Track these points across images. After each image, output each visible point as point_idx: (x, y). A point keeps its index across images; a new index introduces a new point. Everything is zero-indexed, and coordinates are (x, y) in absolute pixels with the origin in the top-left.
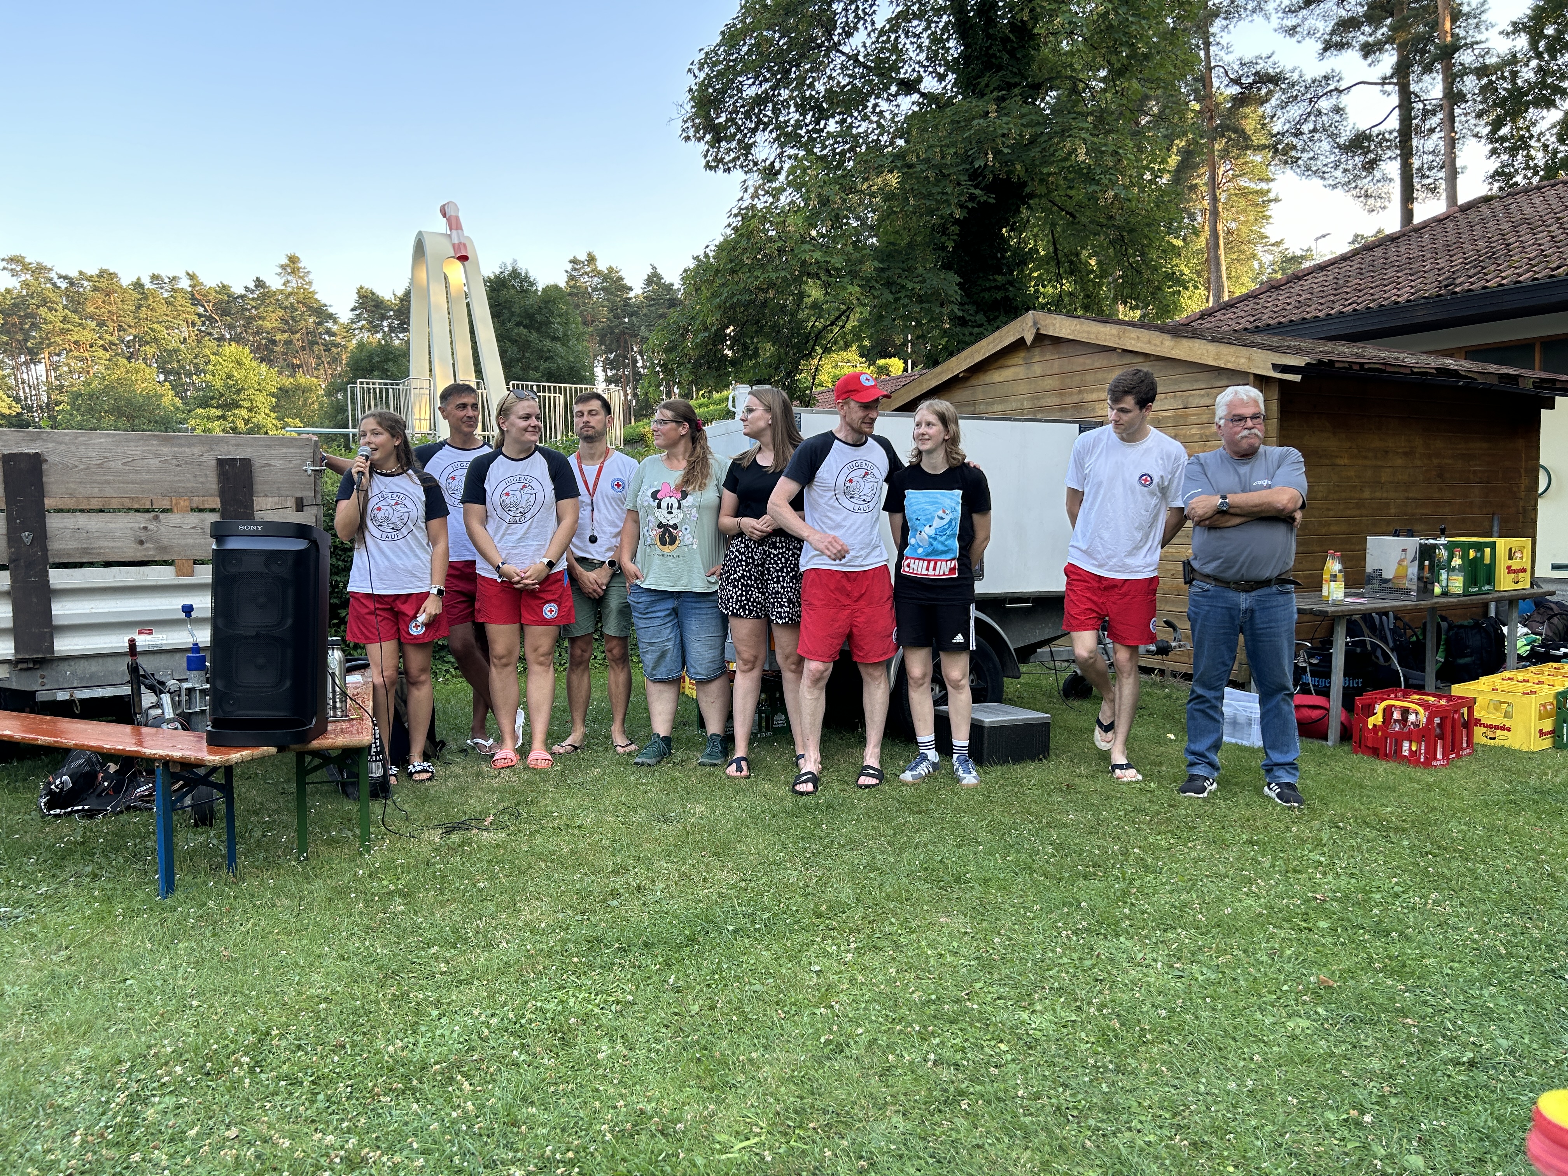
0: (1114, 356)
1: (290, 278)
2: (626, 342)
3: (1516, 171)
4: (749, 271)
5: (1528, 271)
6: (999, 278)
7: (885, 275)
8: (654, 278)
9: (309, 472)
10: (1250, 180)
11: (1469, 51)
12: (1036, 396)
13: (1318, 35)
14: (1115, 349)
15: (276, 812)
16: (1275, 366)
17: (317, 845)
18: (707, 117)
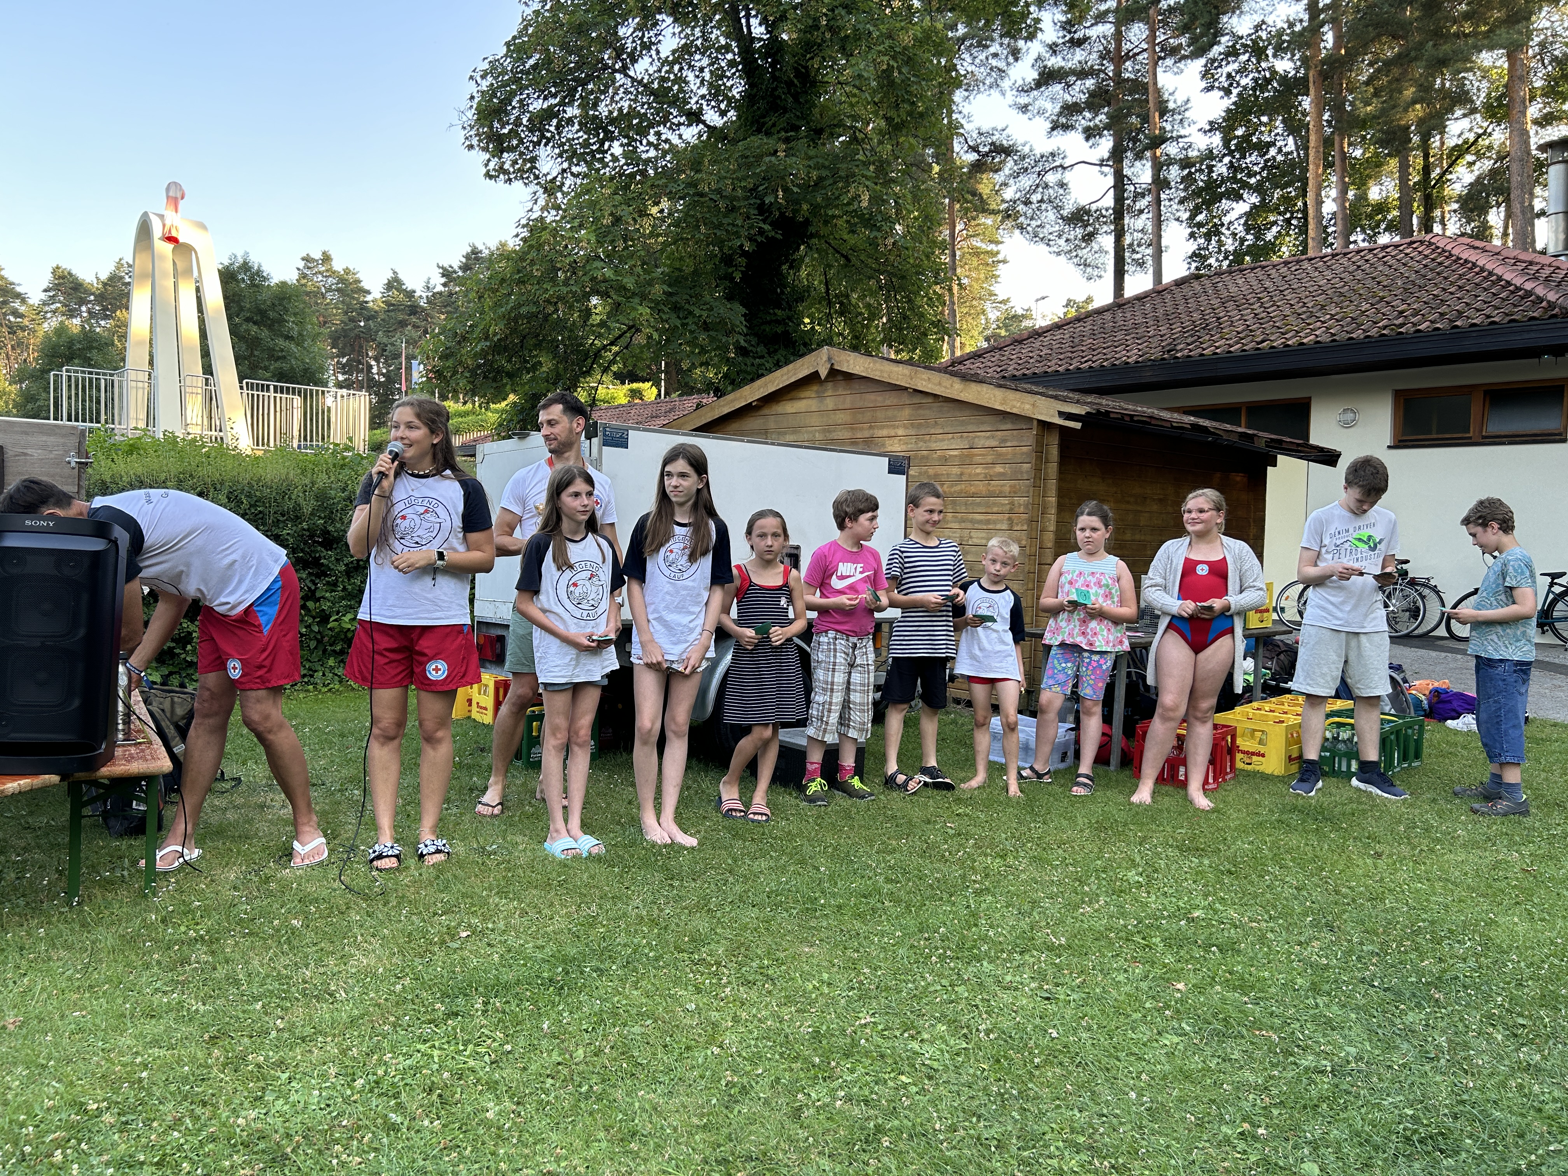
0: (905, 393)
2: (361, 347)
3: (1210, 254)
4: (538, 283)
5: (1237, 343)
6: (779, 312)
7: (674, 299)
8: (394, 284)
9: (73, 464)
10: (982, 241)
11: (1174, 143)
12: (828, 428)
13: (1047, 115)
14: (906, 388)
15: (26, 850)
16: (1061, 414)
17: (87, 888)
18: (491, 127)
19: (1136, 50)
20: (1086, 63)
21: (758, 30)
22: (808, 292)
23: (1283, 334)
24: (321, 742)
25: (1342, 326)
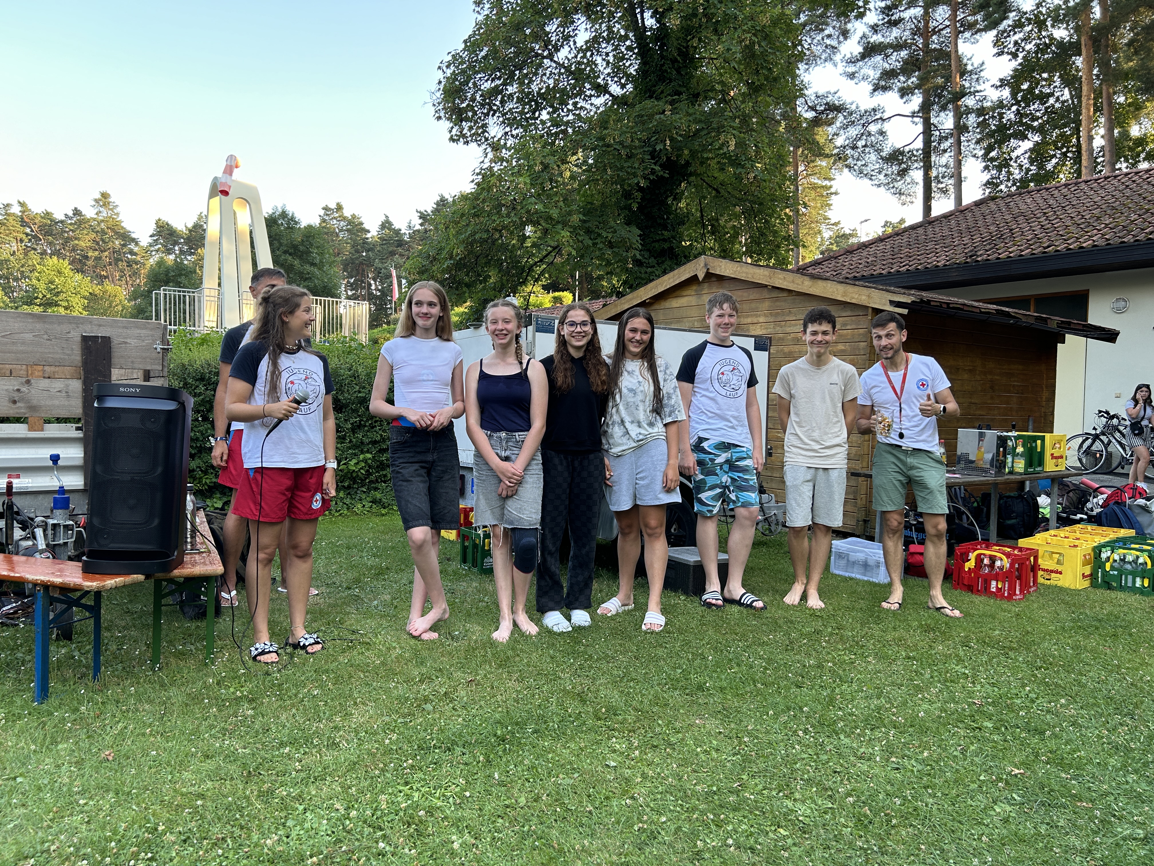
0: (766, 290)
1: (101, 209)
2: (363, 271)
3: (1001, 182)
4: (488, 216)
5: (1027, 248)
6: (666, 233)
7: (587, 225)
8: (386, 224)
9: (159, 350)
10: (818, 178)
11: (972, 97)
13: (870, 80)
14: (766, 286)
15: (125, 628)
16: (892, 302)
17: (166, 657)
18: (454, 103)
19: (940, 27)
20: (901, 38)
21: (650, 22)
22: (688, 217)
23: (1065, 240)
24: (333, 552)
25: (1115, 233)
